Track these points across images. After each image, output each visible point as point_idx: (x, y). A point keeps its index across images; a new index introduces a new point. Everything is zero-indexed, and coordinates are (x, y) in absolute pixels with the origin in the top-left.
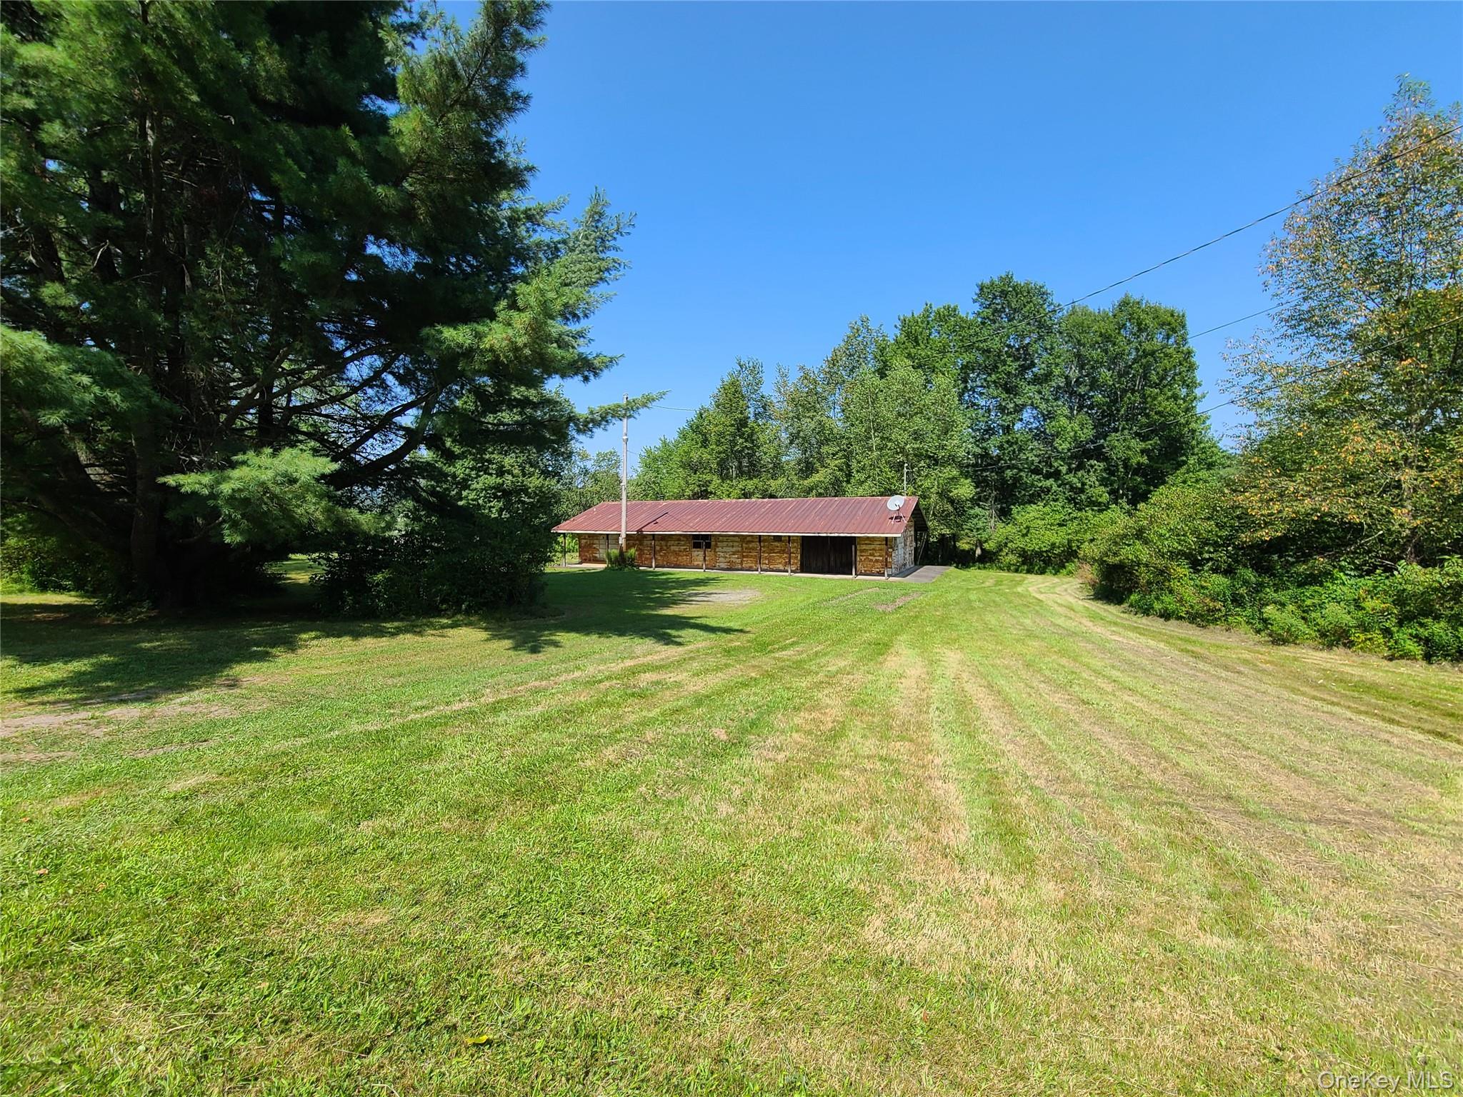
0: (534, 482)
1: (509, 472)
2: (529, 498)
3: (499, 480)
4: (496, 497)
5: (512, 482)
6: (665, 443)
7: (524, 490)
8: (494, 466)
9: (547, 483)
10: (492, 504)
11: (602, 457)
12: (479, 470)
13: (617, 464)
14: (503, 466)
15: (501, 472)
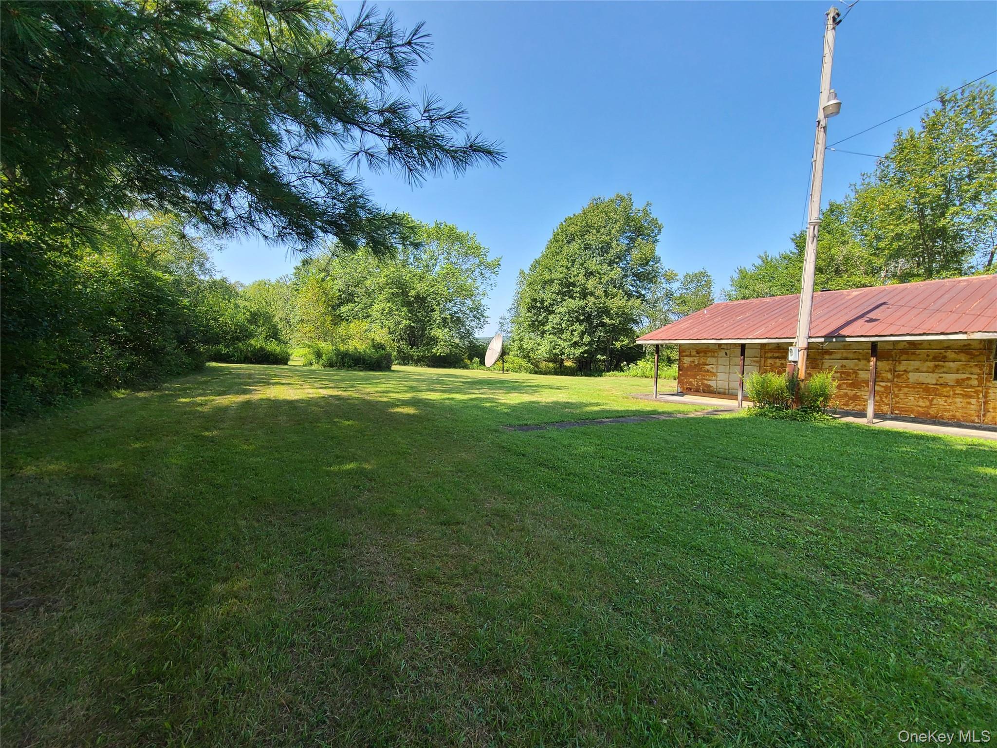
0: (617, 303)
1: (592, 294)
2: (611, 319)
3: (582, 303)
4: (578, 320)
5: (594, 303)
6: (765, 260)
7: (606, 311)
8: (578, 289)
9: (630, 303)
10: (574, 327)
11: (690, 279)
12: (564, 294)
13: (708, 284)
14: (586, 289)
15: (584, 295)
